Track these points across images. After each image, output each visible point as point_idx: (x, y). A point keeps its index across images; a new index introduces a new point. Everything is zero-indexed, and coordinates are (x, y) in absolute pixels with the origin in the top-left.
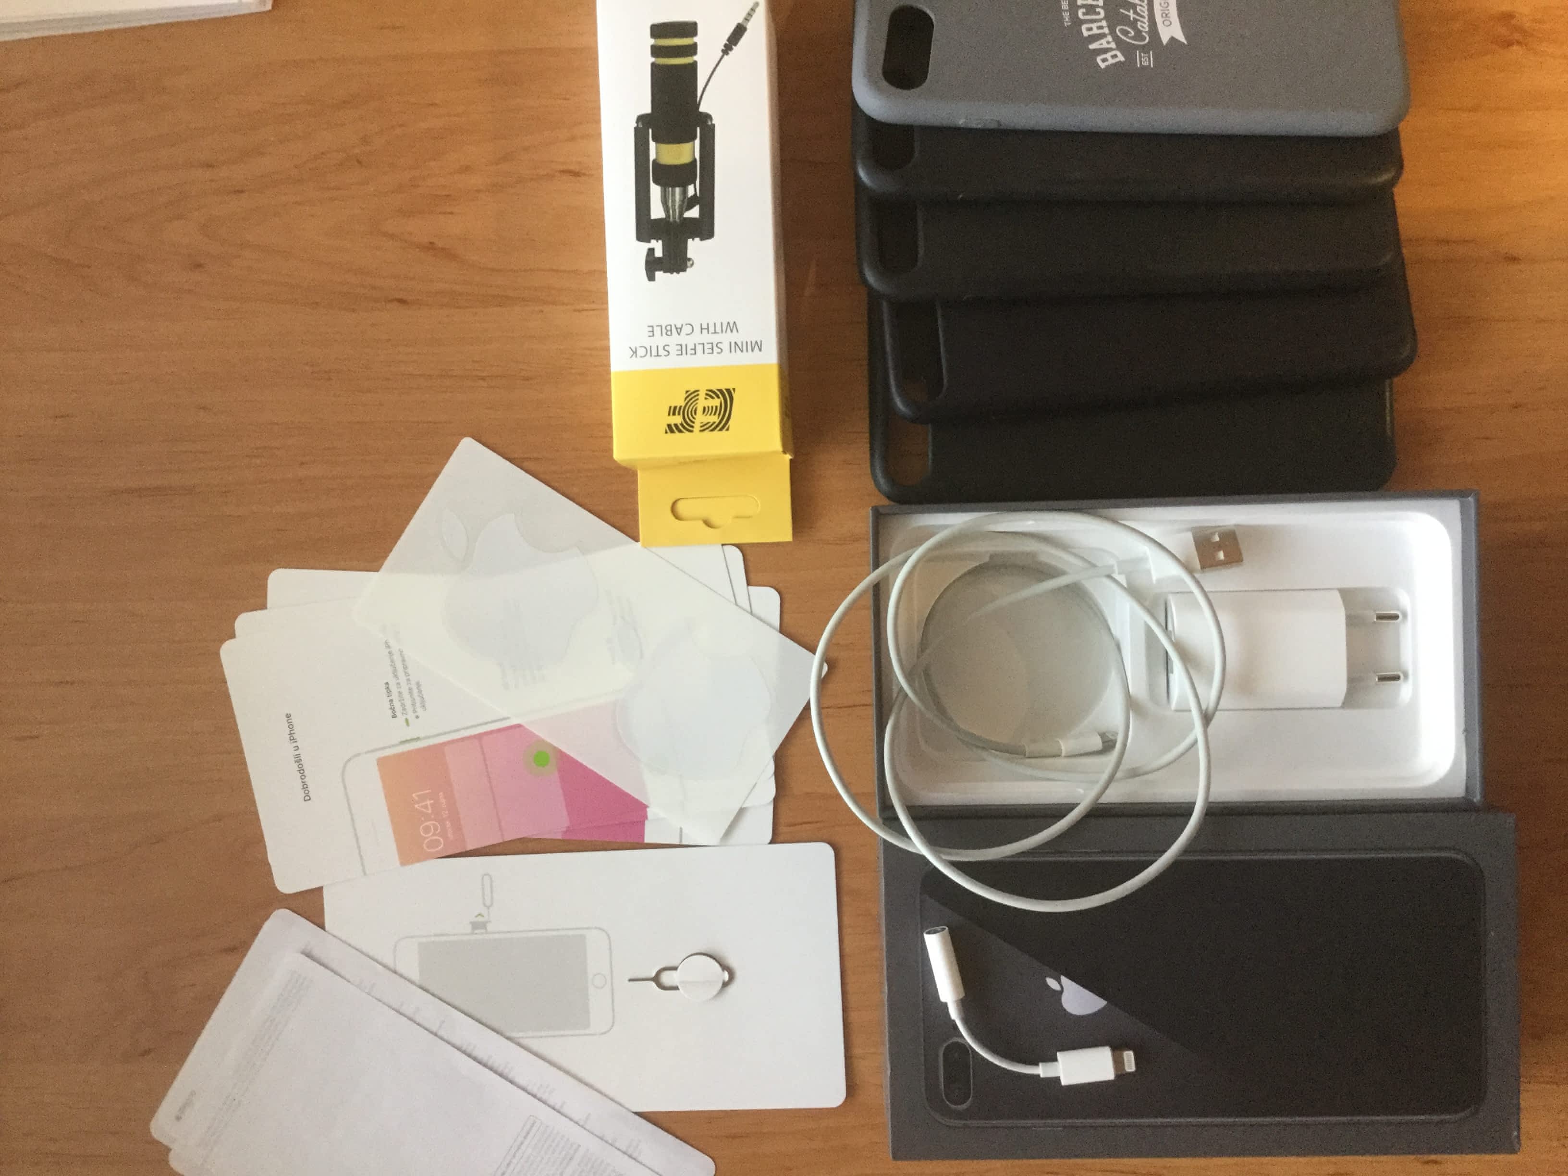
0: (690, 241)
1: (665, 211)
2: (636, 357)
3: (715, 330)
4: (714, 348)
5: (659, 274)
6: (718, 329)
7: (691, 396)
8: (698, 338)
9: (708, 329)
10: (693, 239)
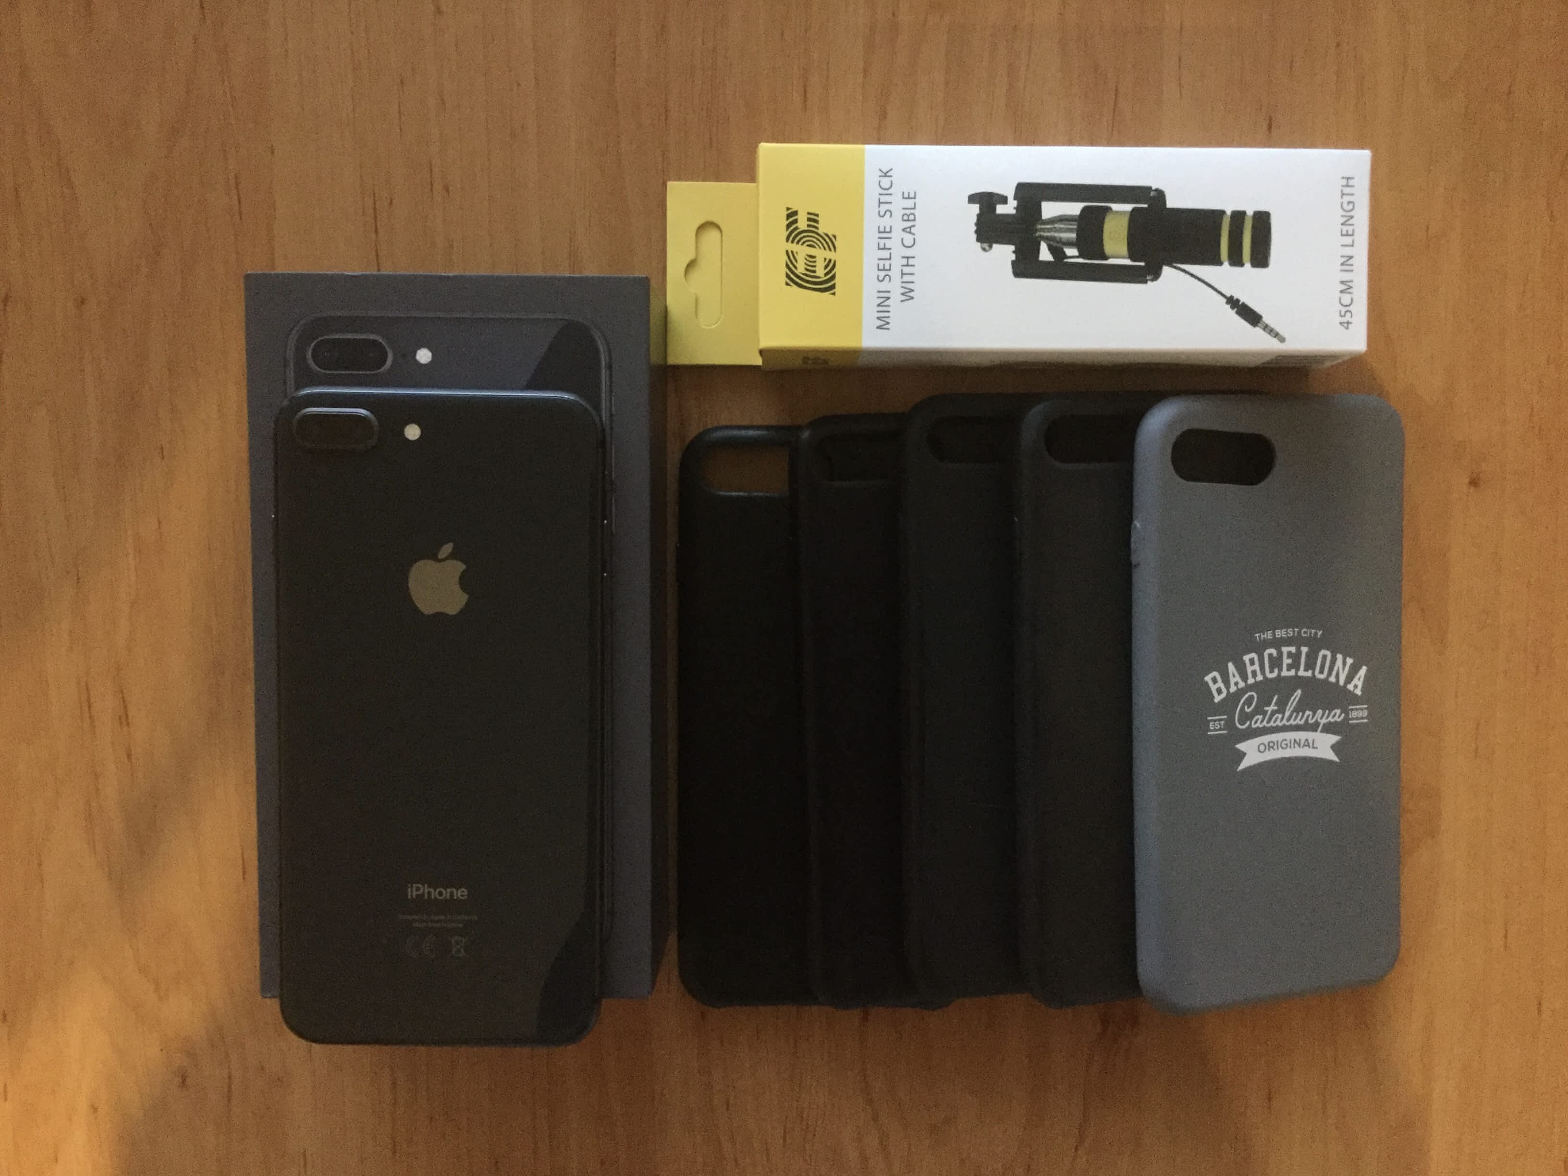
0: (1012, 248)
1: (1049, 219)
2: (880, 176)
3: (906, 274)
4: (884, 271)
5: (975, 208)
6: (906, 278)
7: (830, 242)
8: (898, 252)
9: (907, 265)
10: (1014, 252)
